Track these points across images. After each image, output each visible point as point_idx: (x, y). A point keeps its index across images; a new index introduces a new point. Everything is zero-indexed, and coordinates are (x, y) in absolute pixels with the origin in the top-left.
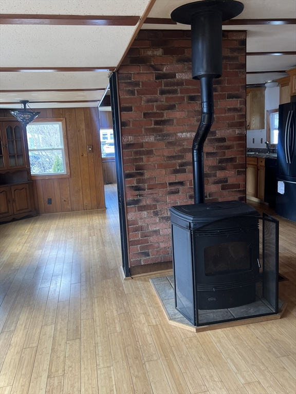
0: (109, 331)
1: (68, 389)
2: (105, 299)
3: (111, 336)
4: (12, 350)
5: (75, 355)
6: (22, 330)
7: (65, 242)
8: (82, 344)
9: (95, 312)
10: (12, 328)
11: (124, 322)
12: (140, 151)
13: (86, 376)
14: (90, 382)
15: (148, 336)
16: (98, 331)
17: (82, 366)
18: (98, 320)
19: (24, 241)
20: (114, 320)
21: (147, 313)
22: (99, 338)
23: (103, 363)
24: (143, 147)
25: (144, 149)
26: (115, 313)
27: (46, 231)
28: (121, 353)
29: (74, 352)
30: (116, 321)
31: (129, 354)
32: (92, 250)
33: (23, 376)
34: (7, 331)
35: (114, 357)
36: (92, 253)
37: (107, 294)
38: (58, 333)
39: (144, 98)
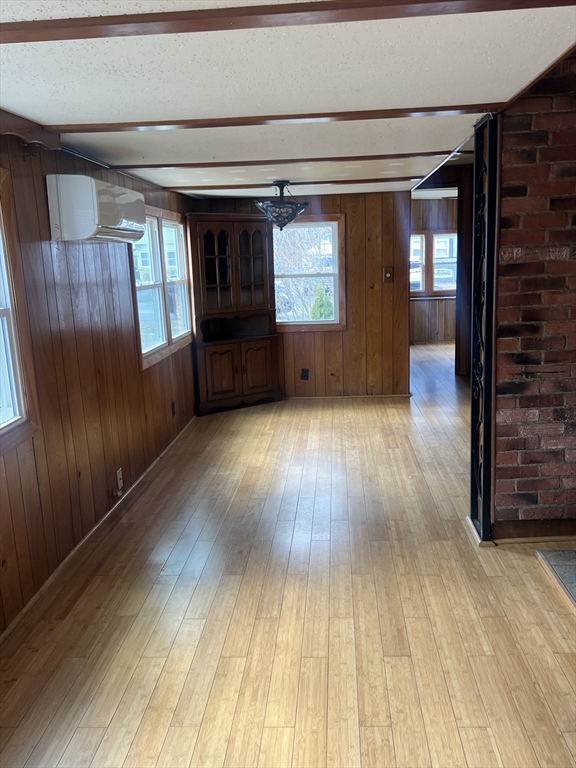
0: (468, 649)
1: (405, 758)
2: (445, 581)
3: (475, 662)
4: (282, 656)
5: (406, 688)
6: (294, 619)
7: (342, 456)
8: (417, 669)
9: (430, 605)
10: (275, 613)
11: (498, 636)
12: (536, 279)
13: (438, 739)
14: (449, 751)
15: (556, 674)
16: (445, 646)
17: (426, 716)
18: (439, 624)
19: (266, 445)
20: (473, 627)
21: (546, 625)
22: (449, 661)
23: (469, 717)
24: (542, 272)
25: (544, 276)
26: (473, 614)
27: (302, 431)
28: (504, 702)
29: (403, 682)
30: (479, 632)
31: (521, 707)
32: (398, 477)
33: (310, 712)
34: (266, 618)
35: (491, 710)
36: (399, 482)
37: (448, 572)
38: (363, 637)
39: (556, 167)
